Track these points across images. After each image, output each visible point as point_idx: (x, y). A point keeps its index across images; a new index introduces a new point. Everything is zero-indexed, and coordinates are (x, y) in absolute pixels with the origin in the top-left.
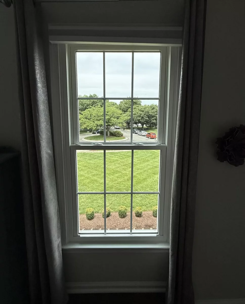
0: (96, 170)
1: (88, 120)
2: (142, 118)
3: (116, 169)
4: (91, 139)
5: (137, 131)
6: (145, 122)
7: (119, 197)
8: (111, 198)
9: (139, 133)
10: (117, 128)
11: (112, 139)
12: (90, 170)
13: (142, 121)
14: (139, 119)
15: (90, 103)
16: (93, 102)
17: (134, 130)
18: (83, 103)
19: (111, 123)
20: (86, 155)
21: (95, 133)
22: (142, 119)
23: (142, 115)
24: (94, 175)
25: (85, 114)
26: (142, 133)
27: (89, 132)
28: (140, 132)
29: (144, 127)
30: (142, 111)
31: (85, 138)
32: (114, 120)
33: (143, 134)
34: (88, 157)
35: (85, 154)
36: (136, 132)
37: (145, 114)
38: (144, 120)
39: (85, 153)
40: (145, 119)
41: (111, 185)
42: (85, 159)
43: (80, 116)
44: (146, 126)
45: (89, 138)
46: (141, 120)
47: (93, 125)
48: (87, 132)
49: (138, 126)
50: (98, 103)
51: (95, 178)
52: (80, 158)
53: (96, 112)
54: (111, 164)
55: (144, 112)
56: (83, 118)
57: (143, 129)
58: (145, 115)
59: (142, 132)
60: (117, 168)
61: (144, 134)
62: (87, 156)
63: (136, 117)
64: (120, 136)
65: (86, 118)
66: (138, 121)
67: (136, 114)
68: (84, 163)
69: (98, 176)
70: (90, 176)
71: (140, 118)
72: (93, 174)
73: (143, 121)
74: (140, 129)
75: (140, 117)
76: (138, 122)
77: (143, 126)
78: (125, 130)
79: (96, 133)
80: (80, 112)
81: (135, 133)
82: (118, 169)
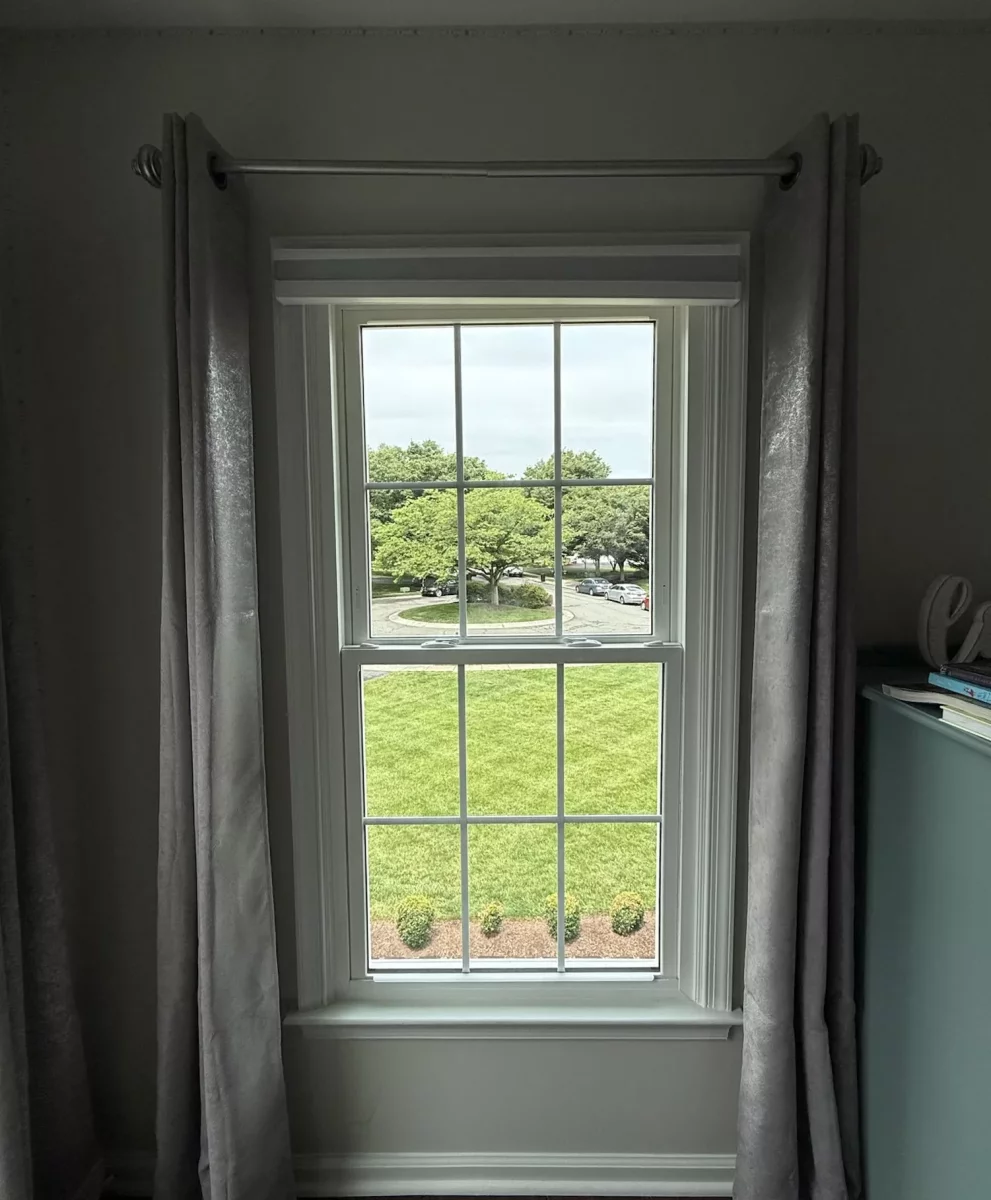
0: (499, 743)
1: (415, 541)
2: (621, 532)
3: (579, 737)
4: (428, 619)
5: (601, 585)
6: (633, 551)
7: (639, 848)
8: (610, 855)
9: (614, 594)
10: (514, 575)
11: (513, 618)
12: (476, 743)
13: (618, 545)
14: (609, 539)
15: (416, 476)
16: (425, 474)
17: (591, 582)
18: (386, 475)
19: (508, 553)
20: (434, 682)
21: (435, 595)
22: (622, 538)
23: (618, 524)
24: (500, 762)
25: (406, 518)
26: (627, 591)
27: (408, 589)
28: (617, 588)
29: (625, 569)
30: (620, 506)
31: (402, 615)
32: (520, 543)
33: (632, 596)
34: (443, 687)
35: (426, 677)
36: (599, 590)
37: (631, 519)
38: (629, 542)
39: (424, 673)
40: (632, 539)
41: (586, 803)
42: (433, 697)
43: (374, 529)
44: (633, 565)
45: (420, 614)
46: (615, 542)
47: (440, 562)
48: (399, 591)
49: (598, 566)
50: (446, 474)
51: (509, 773)
52: (412, 692)
53: (449, 512)
54: (546, 718)
55: (629, 510)
56: (399, 534)
57: (623, 579)
58: (633, 523)
59: (622, 589)
60: (577, 732)
61: (632, 598)
62: (437, 685)
63: (595, 530)
64: (542, 606)
65: (410, 535)
66: (605, 545)
67: (594, 519)
68: (435, 712)
69: (517, 765)
70: (485, 767)
71: (613, 534)
72: (494, 756)
73: (623, 544)
74: (615, 579)
75: (611, 531)
76: (603, 548)
77: (621, 565)
78: (547, 582)
79: (439, 593)
80: (374, 510)
81: (594, 595)
82: (585, 736)
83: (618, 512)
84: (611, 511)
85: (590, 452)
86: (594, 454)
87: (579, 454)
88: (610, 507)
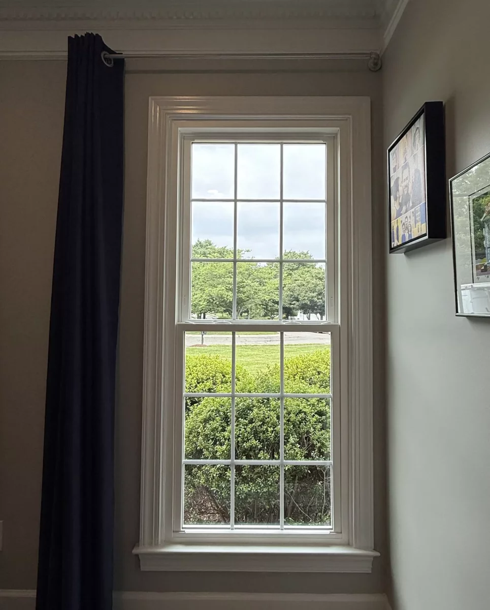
83: (318, 282)
84: (314, 281)
85: (305, 252)
86: (308, 253)
87: (298, 253)
88: (314, 279)
